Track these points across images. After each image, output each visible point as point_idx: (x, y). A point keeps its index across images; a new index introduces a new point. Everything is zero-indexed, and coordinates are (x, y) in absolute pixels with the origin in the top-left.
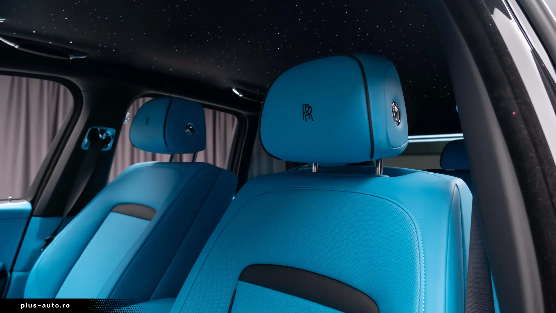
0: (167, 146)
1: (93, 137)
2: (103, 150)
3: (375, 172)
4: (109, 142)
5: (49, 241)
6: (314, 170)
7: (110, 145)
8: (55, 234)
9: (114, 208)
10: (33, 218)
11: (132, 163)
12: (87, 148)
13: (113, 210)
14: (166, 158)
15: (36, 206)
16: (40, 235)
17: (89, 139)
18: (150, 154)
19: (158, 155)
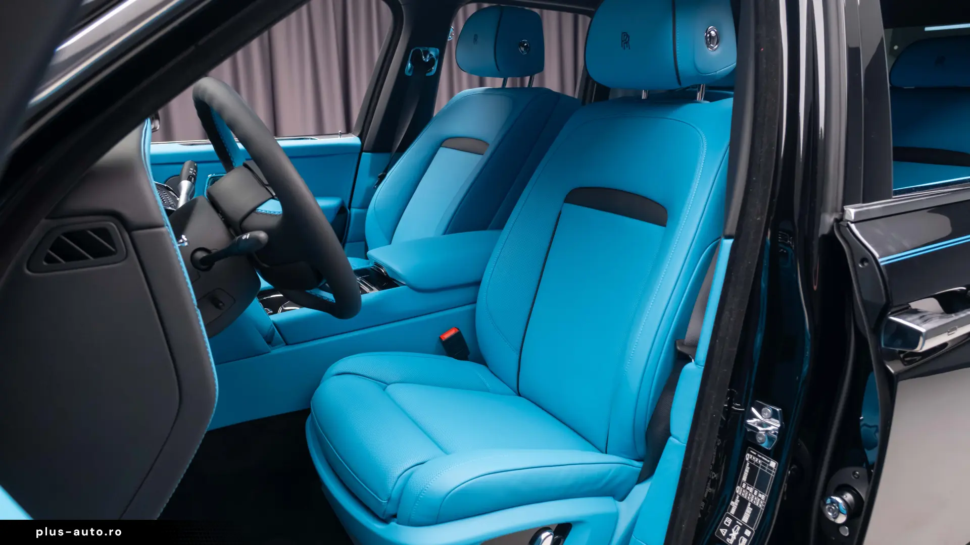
0: (499, 70)
1: (417, 60)
2: (428, 74)
3: (696, 98)
4: (433, 65)
5: (382, 178)
6: (644, 96)
7: (434, 68)
8: (386, 171)
9: (443, 143)
10: (364, 153)
11: (460, 90)
12: (410, 74)
13: (442, 145)
14: (498, 82)
15: (364, 141)
16: (372, 173)
17: (412, 63)
18: (476, 78)
19: (488, 80)
